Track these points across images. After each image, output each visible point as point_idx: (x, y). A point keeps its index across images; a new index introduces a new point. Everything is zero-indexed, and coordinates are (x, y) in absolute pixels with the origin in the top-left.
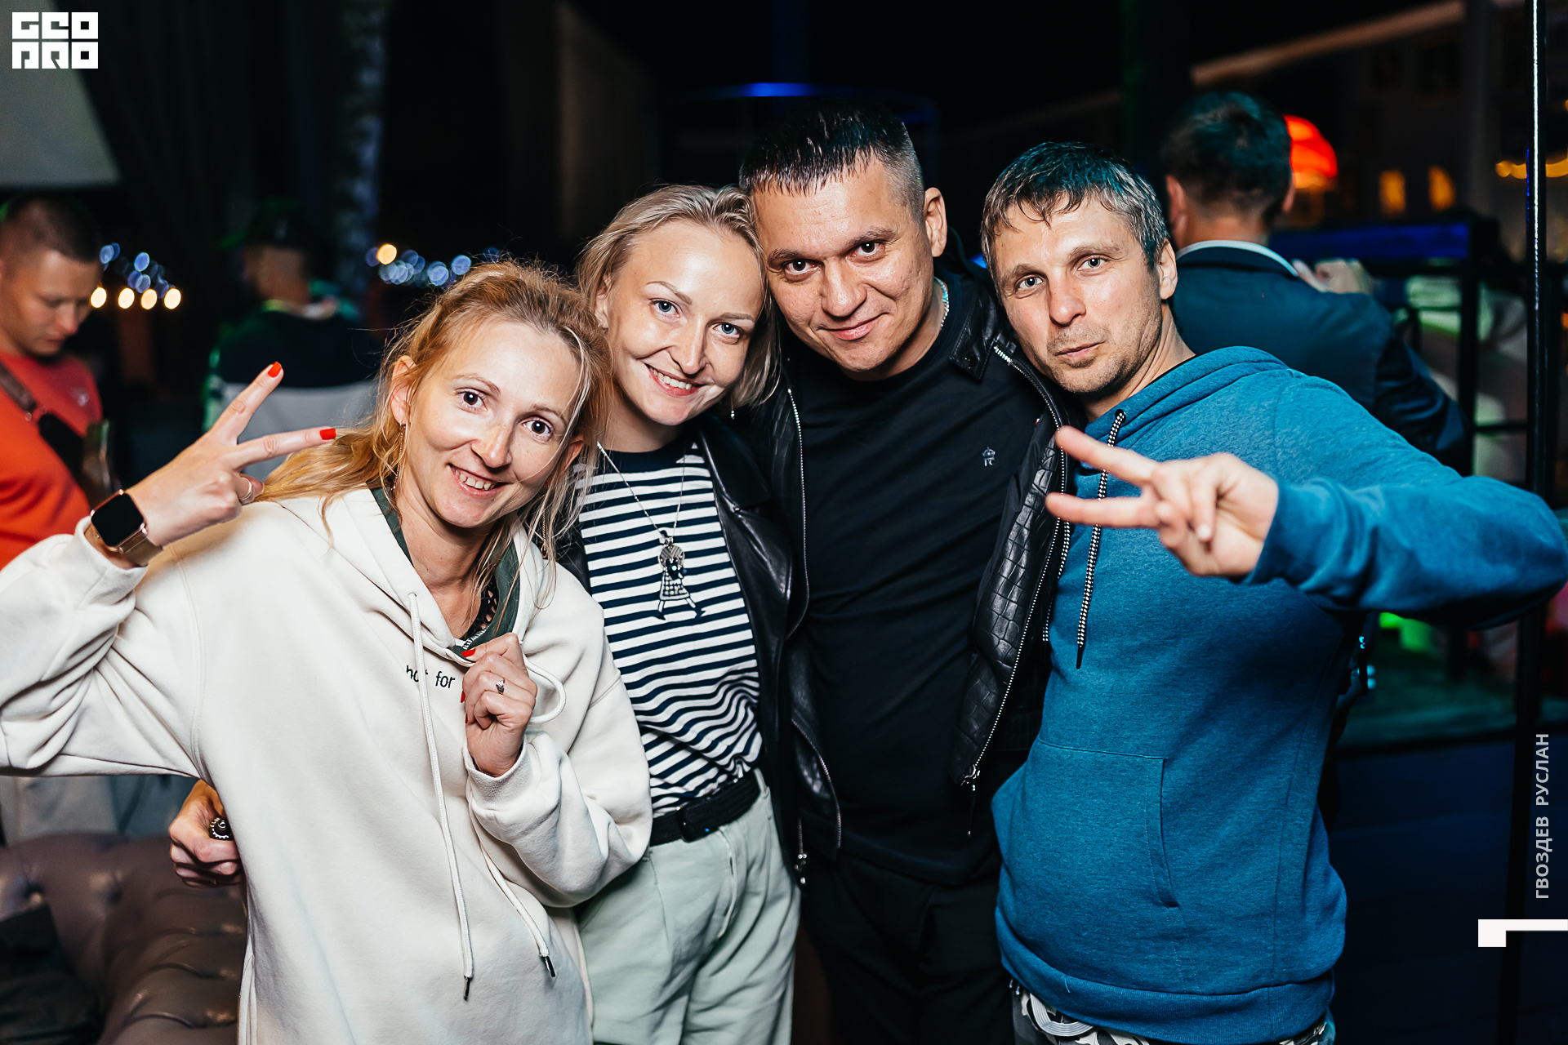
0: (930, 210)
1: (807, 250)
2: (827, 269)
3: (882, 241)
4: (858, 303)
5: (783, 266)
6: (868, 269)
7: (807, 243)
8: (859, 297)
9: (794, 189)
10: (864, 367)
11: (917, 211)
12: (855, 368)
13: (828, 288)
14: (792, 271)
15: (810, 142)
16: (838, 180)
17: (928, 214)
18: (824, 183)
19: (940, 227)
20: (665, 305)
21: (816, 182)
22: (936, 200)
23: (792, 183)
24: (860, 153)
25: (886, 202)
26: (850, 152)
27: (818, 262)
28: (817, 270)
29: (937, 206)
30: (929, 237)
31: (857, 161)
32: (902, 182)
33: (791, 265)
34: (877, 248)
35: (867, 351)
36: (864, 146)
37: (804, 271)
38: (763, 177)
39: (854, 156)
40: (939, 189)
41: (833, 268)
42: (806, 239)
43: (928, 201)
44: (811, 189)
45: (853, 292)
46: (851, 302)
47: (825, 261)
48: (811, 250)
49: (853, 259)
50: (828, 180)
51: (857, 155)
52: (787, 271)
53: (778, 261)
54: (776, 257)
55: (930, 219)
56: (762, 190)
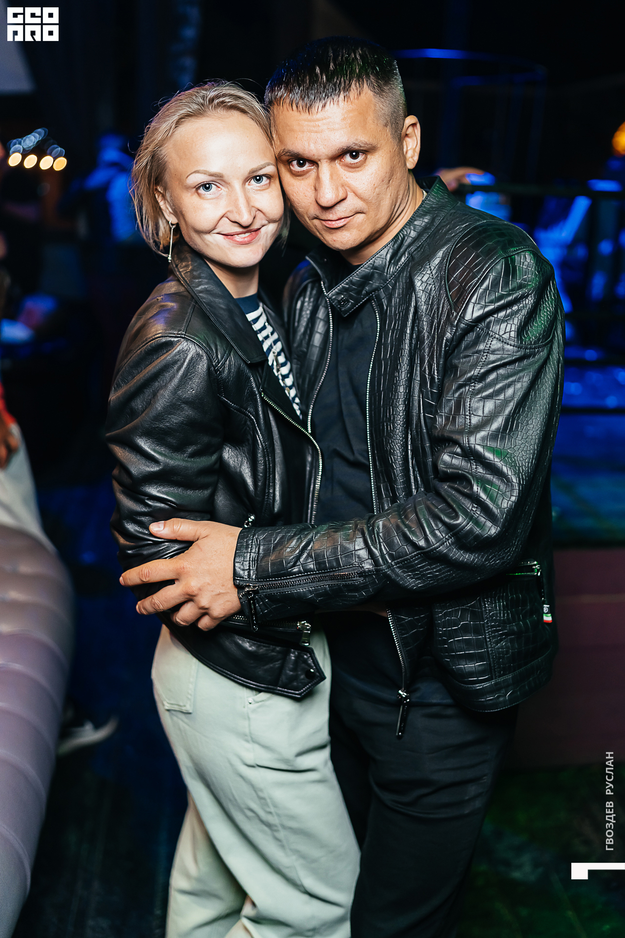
0: (408, 133)
1: (307, 152)
2: (320, 168)
3: (366, 152)
4: (340, 198)
5: (289, 163)
6: (351, 174)
7: (306, 147)
8: (341, 196)
9: (301, 107)
10: (341, 248)
11: (396, 132)
12: (335, 247)
13: (319, 183)
14: (295, 167)
15: (318, 70)
16: (336, 103)
17: (407, 135)
18: (324, 106)
19: (414, 147)
20: (206, 186)
21: (319, 104)
22: (414, 125)
23: (301, 103)
24: (356, 84)
25: (371, 121)
26: (347, 82)
27: (314, 163)
28: (313, 169)
29: (414, 130)
30: (405, 153)
31: (352, 90)
32: (386, 109)
33: (295, 163)
34: (361, 157)
35: (344, 237)
36: (359, 78)
37: (305, 168)
38: (280, 94)
39: (350, 86)
40: (417, 117)
41: (325, 168)
42: (306, 144)
43: (407, 126)
44: (314, 110)
45: (337, 189)
46: (334, 196)
47: (319, 163)
48: (309, 152)
49: (341, 163)
50: (328, 103)
51: (353, 86)
52: (291, 167)
53: (285, 158)
54: (284, 154)
55: (407, 139)
56: (279, 105)
